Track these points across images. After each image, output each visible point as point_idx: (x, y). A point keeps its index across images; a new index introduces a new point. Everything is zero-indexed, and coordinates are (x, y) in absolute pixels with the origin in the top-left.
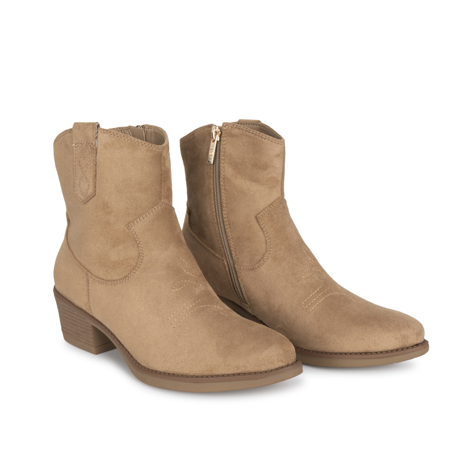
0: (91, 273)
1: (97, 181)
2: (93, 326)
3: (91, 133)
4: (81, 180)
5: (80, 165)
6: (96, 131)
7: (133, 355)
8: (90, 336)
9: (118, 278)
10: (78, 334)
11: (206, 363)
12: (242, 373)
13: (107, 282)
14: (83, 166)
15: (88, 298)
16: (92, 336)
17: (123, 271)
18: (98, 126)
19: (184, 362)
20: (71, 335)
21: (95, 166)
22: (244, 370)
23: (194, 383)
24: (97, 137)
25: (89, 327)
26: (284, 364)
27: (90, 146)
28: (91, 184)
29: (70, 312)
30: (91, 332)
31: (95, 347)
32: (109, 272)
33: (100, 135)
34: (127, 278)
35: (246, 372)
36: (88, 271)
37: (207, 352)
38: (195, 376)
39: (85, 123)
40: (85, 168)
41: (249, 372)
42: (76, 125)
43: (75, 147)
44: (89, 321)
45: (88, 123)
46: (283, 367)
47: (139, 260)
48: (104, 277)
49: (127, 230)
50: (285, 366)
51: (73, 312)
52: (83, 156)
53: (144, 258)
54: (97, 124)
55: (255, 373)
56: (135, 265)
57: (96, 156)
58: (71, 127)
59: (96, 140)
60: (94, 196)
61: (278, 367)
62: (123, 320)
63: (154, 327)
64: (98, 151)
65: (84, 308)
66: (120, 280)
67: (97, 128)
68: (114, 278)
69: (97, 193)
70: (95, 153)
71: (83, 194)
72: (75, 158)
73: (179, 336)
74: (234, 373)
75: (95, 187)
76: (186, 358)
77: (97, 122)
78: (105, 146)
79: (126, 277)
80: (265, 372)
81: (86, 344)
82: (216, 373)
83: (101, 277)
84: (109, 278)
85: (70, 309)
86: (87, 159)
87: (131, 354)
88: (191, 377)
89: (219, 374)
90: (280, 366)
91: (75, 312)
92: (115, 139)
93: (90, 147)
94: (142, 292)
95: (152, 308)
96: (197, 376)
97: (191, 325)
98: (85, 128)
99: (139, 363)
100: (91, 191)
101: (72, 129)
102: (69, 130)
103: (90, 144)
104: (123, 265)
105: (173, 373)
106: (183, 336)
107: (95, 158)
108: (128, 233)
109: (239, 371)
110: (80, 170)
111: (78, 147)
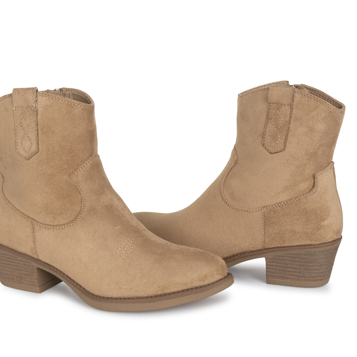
0: (36, 221)
1: (39, 139)
2: (38, 269)
3: (31, 97)
4: (23, 139)
5: (21, 126)
6: (36, 95)
7: (86, 288)
8: (35, 277)
9: (65, 222)
10: (21, 277)
11: (158, 284)
12: (190, 289)
13: (55, 227)
14: (24, 126)
15: (34, 244)
16: (36, 277)
17: (69, 215)
18: (37, 91)
19: (137, 286)
20: (12, 279)
21: (36, 125)
22: (190, 286)
23: (150, 302)
24: (37, 100)
25: (34, 269)
26: (222, 277)
27: (31, 108)
28: (34, 142)
29: (12, 259)
30: (36, 274)
31: (39, 287)
32: (56, 218)
33: (40, 99)
34: (74, 221)
35: (192, 288)
36: (33, 220)
37: (157, 275)
38: (149, 296)
39: (24, 89)
40: (27, 128)
41: (195, 287)
42: (15, 90)
43: (16, 110)
44: (34, 264)
45: (27, 88)
46: (221, 279)
47: (82, 205)
48: (51, 223)
49: (69, 180)
50: (223, 278)
51: (15, 258)
52: (24, 118)
53: (86, 202)
54: (36, 89)
55: (200, 287)
56: (79, 209)
57: (37, 117)
58: (11, 92)
59: (36, 103)
60: (38, 152)
61: (217, 280)
62: (73, 258)
63: (105, 260)
64: (38, 112)
65: (29, 253)
66: (67, 224)
67: (37, 93)
68: (61, 223)
69: (40, 150)
70: (36, 114)
71: (25, 151)
72: (16, 120)
73: (129, 266)
74: (183, 289)
75: (38, 144)
76: (139, 283)
77: (36, 87)
78: (44, 108)
79: (72, 221)
80: (208, 285)
81: (30, 285)
82: (167, 291)
83: (48, 223)
84: (56, 223)
85: (12, 256)
86: (29, 120)
87: (83, 286)
88: (146, 298)
89: (170, 292)
90: (219, 279)
91: (19, 258)
92: (54, 101)
93: (31, 110)
94: (89, 232)
95: (101, 245)
96: (151, 297)
97: (138, 255)
98: (25, 93)
99: (92, 294)
100: (34, 148)
101: (11, 94)
102: (7, 95)
103: (31, 107)
104: (69, 211)
105: (129, 297)
106: (133, 265)
107: (36, 119)
108: (70, 182)
109: (186, 288)
110: (22, 130)
111: (18, 110)
